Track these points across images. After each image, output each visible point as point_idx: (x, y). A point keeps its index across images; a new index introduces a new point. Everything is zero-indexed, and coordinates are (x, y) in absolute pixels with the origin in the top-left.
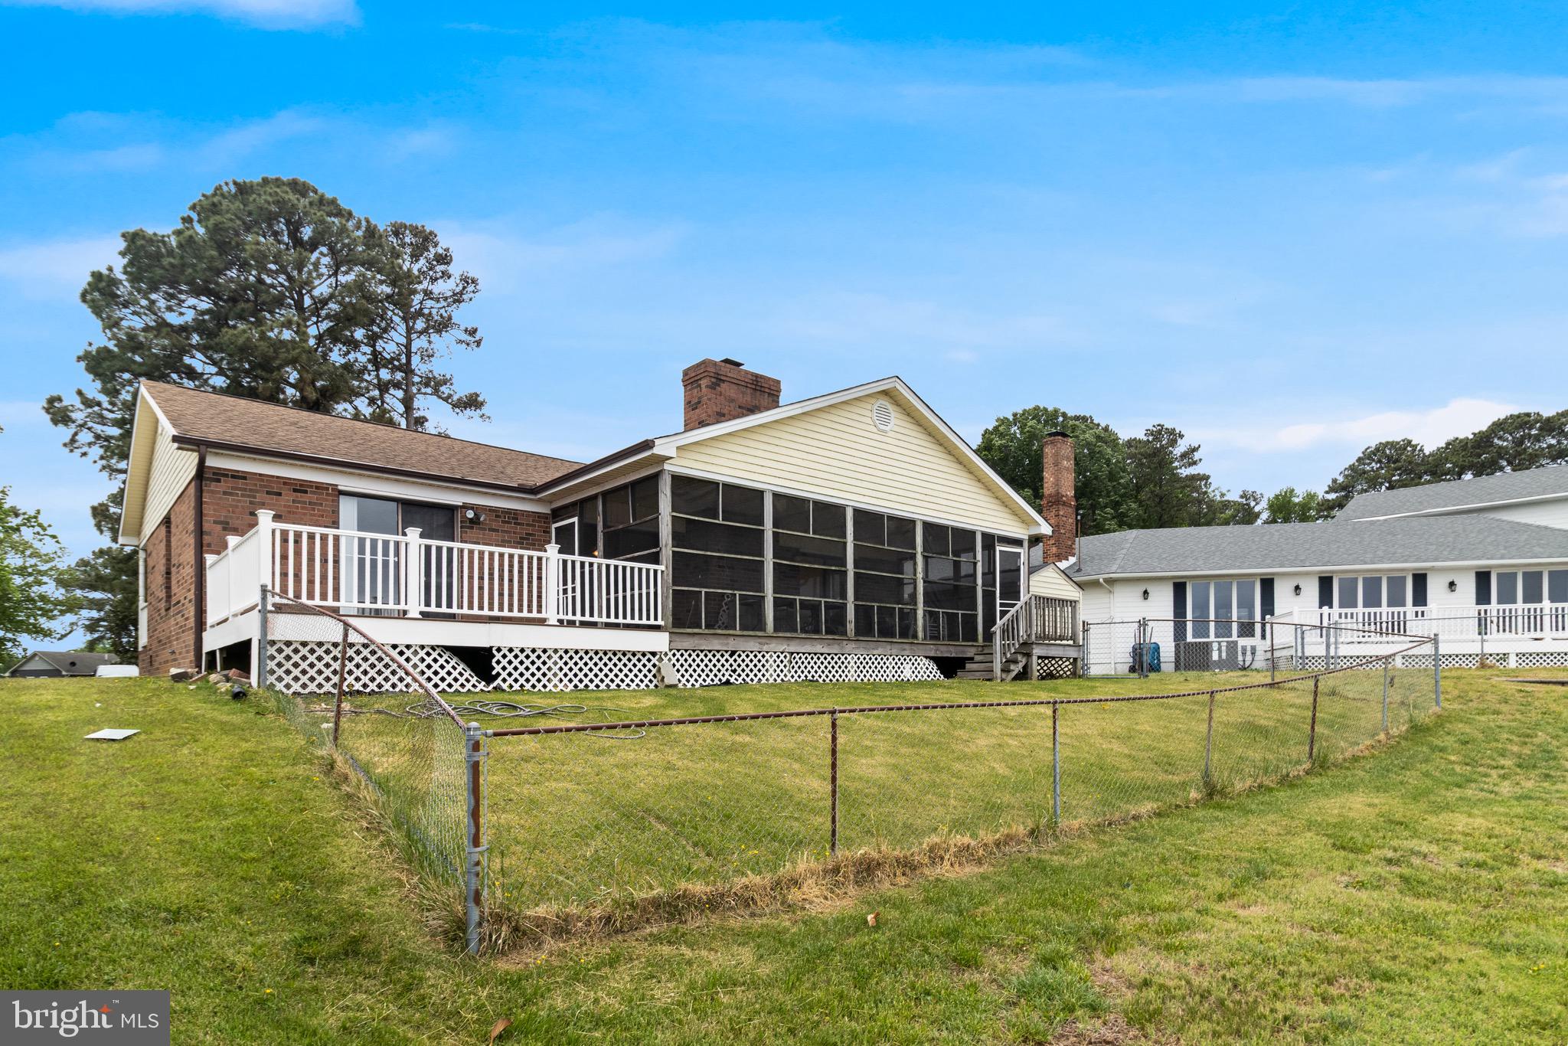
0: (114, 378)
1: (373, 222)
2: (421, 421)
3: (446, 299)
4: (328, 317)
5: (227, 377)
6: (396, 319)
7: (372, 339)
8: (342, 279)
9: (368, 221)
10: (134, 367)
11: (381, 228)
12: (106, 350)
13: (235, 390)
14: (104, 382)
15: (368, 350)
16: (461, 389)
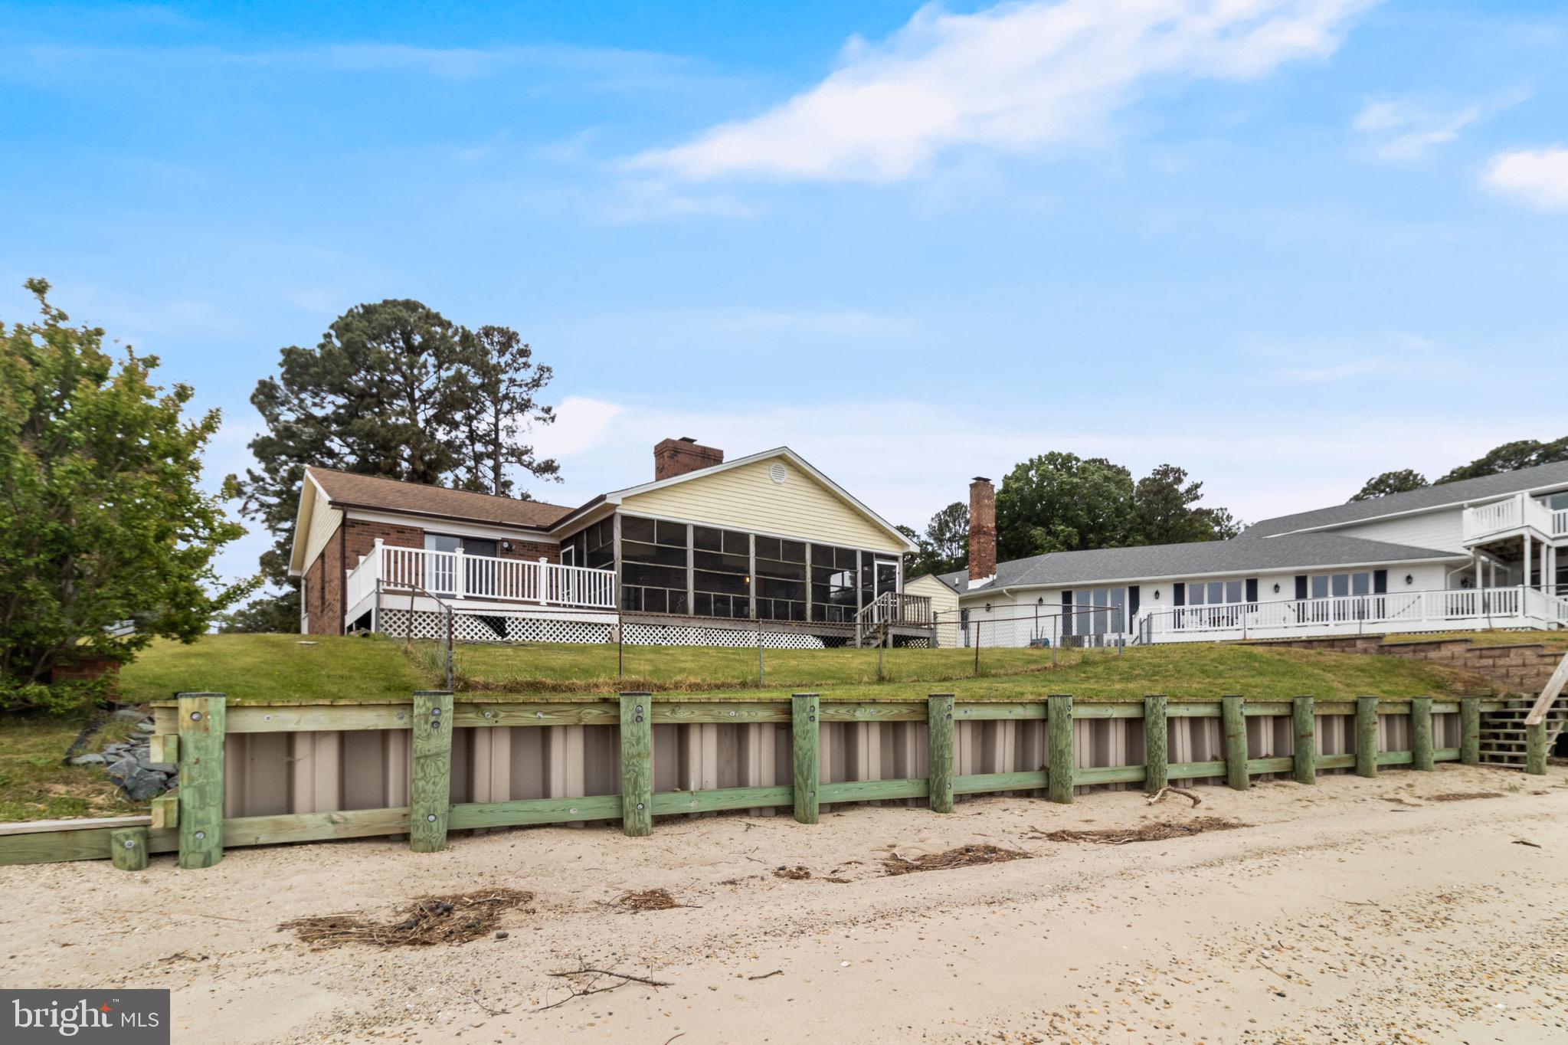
0: (274, 460)
1: (467, 328)
2: (507, 484)
3: (527, 385)
4: (433, 406)
5: (357, 455)
6: (488, 404)
7: (469, 419)
8: (444, 374)
9: (463, 328)
10: (289, 451)
11: (474, 332)
12: (269, 438)
13: (363, 468)
14: (267, 464)
15: (466, 429)
16: (539, 457)
